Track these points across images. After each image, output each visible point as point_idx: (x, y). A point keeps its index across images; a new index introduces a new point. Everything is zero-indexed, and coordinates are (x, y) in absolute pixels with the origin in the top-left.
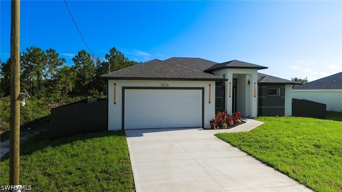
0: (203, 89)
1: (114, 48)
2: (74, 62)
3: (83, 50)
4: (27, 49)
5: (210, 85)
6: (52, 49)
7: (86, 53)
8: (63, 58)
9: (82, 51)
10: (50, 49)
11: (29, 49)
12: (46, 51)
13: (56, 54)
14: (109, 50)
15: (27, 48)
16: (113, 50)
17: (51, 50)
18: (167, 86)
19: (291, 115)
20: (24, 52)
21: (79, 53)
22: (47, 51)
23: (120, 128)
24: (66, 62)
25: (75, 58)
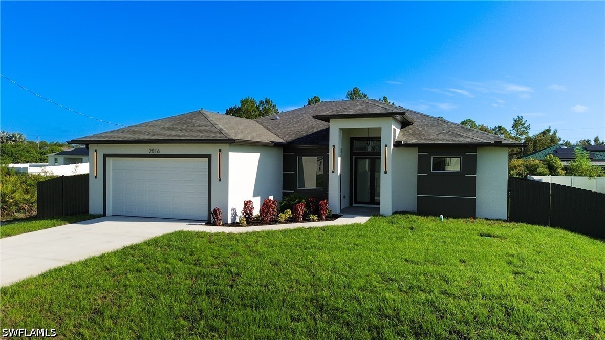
0: (209, 157)
1: (356, 88)
3: (314, 97)
5: (220, 150)
6: (268, 99)
13: (273, 105)
16: (354, 93)
17: (267, 102)
18: (157, 153)
23: (102, 212)
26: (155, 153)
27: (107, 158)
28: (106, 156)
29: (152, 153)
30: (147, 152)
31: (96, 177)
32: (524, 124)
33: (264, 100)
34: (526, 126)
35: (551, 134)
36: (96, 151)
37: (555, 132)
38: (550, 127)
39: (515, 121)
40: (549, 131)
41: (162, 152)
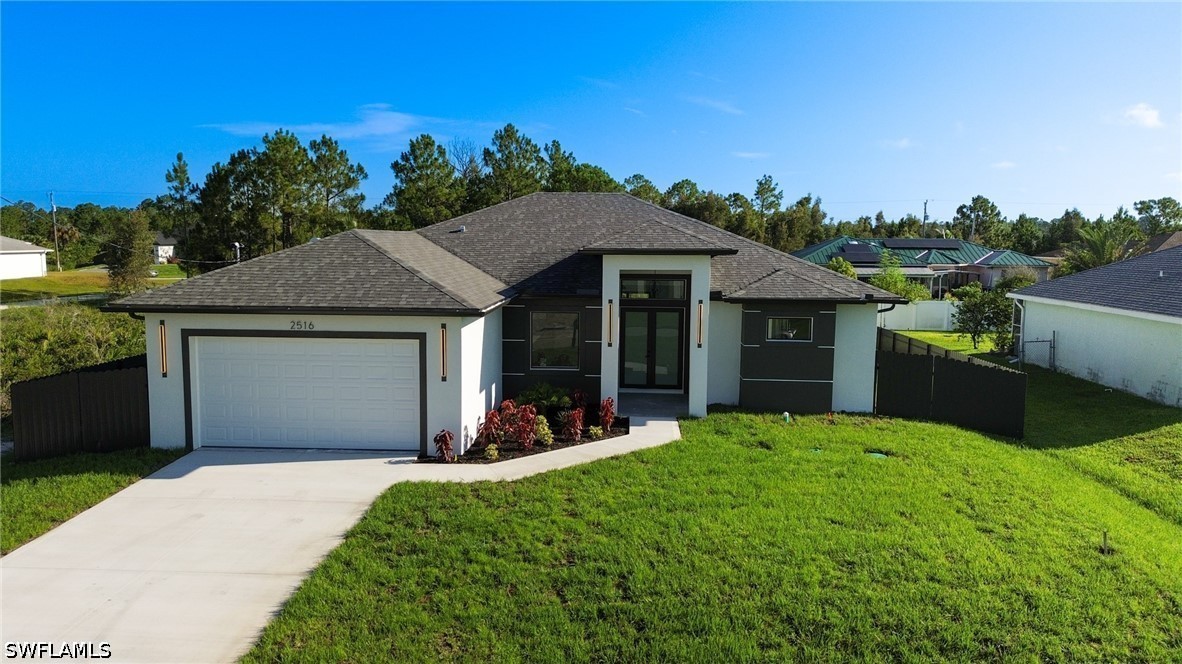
0: (422, 337)
1: (510, 125)
2: (397, 176)
3: (422, 136)
4: (265, 140)
5: (444, 326)
6: (327, 137)
7: (434, 144)
8: (359, 165)
9: (420, 137)
10: (324, 137)
11: (270, 138)
12: (311, 144)
13: (338, 152)
14: (494, 136)
15: (267, 136)
16: (506, 135)
17: (324, 142)
18: (307, 329)
19: (870, 409)
20: (255, 148)
21: (412, 145)
22: (314, 145)
23: (182, 443)
24: (366, 176)
25: (400, 161)
26: (303, 329)
27: (189, 337)
28: (186, 334)
29: (296, 328)
30: (287, 327)
31: (165, 375)
32: (774, 189)
33: (319, 140)
34: (776, 192)
35: (811, 206)
36: (162, 324)
37: (818, 202)
38: (809, 194)
39: (760, 183)
40: (807, 200)
41: (317, 328)
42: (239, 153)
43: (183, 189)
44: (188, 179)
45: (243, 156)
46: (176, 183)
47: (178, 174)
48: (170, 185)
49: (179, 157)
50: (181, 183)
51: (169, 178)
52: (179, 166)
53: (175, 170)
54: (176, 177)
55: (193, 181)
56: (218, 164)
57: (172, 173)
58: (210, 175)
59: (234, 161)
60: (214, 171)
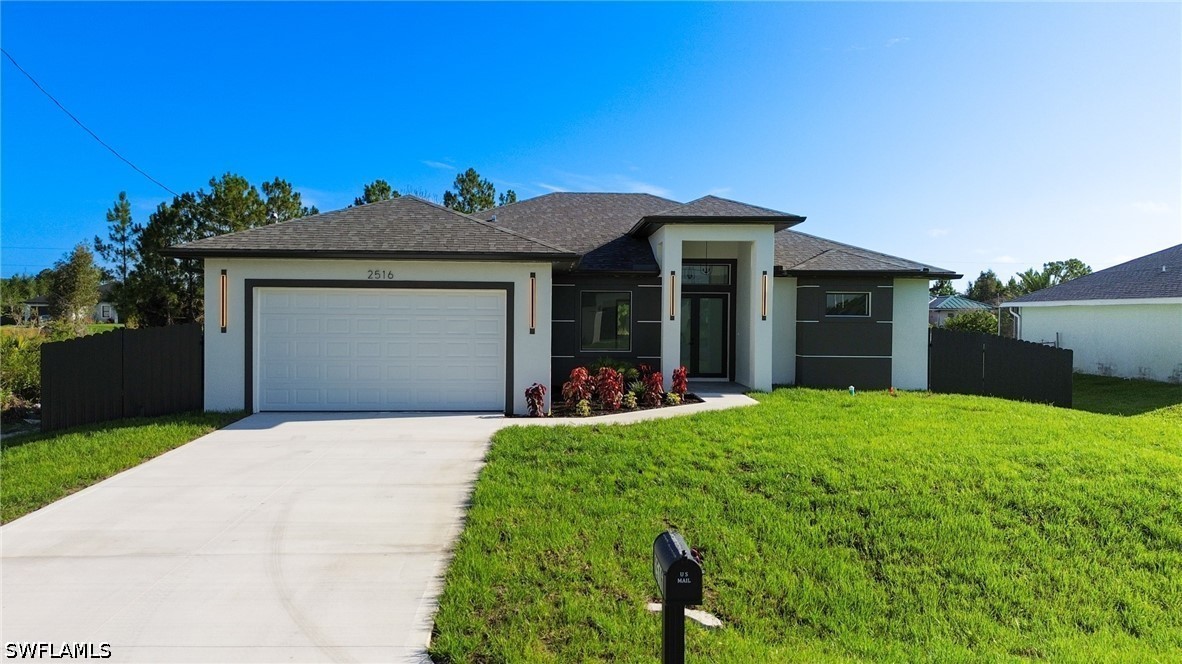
0: (509, 287)
1: (471, 170)
3: (378, 182)
4: (212, 183)
5: (533, 275)
6: (281, 180)
7: (388, 189)
9: (375, 183)
10: (277, 179)
11: (217, 181)
12: (263, 185)
13: (292, 194)
14: (455, 180)
15: (213, 180)
16: (468, 179)
17: (277, 184)
18: (387, 279)
19: (925, 385)
20: (202, 190)
21: (368, 192)
22: (266, 187)
23: (240, 405)
26: (381, 279)
27: (254, 289)
28: (250, 285)
29: (374, 278)
30: (364, 276)
31: (224, 330)
33: (272, 182)
36: (224, 272)
41: (397, 277)
42: (183, 196)
43: (124, 230)
44: (130, 219)
45: (187, 198)
46: (117, 223)
47: (120, 214)
48: (111, 224)
49: (122, 197)
50: (123, 222)
51: (110, 218)
52: (122, 205)
53: (117, 210)
54: (118, 216)
55: (136, 221)
56: (164, 204)
57: (113, 212)
58: (155, 215)
59: (177, 204)
60: (159, 211)
